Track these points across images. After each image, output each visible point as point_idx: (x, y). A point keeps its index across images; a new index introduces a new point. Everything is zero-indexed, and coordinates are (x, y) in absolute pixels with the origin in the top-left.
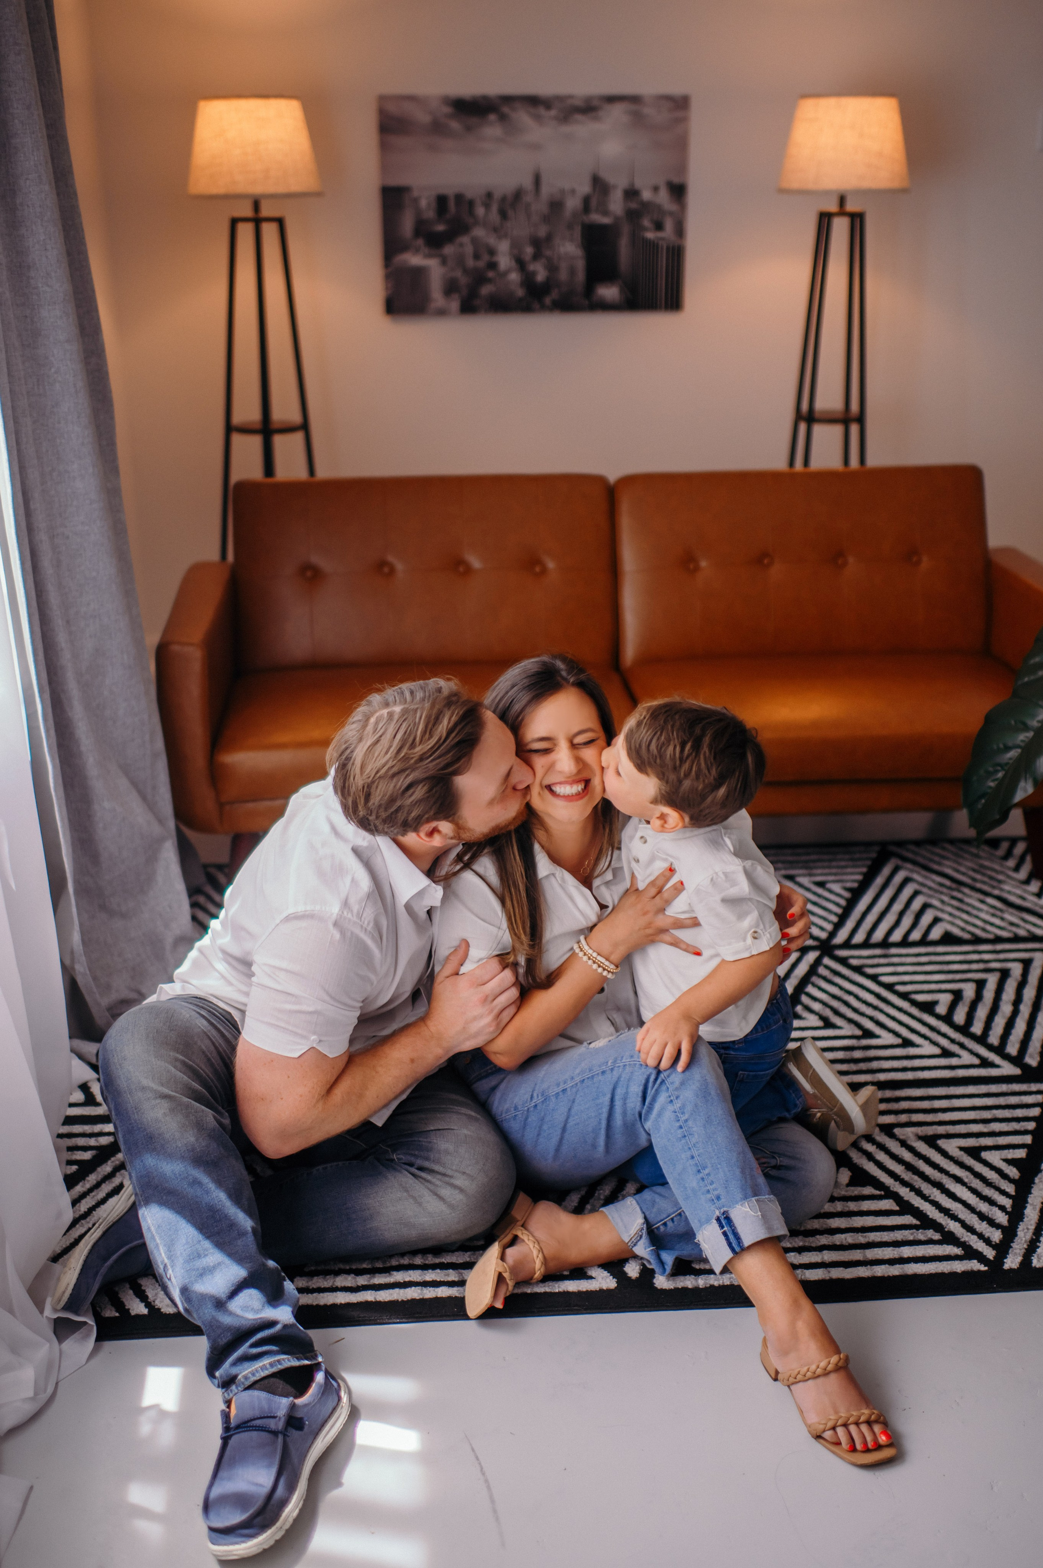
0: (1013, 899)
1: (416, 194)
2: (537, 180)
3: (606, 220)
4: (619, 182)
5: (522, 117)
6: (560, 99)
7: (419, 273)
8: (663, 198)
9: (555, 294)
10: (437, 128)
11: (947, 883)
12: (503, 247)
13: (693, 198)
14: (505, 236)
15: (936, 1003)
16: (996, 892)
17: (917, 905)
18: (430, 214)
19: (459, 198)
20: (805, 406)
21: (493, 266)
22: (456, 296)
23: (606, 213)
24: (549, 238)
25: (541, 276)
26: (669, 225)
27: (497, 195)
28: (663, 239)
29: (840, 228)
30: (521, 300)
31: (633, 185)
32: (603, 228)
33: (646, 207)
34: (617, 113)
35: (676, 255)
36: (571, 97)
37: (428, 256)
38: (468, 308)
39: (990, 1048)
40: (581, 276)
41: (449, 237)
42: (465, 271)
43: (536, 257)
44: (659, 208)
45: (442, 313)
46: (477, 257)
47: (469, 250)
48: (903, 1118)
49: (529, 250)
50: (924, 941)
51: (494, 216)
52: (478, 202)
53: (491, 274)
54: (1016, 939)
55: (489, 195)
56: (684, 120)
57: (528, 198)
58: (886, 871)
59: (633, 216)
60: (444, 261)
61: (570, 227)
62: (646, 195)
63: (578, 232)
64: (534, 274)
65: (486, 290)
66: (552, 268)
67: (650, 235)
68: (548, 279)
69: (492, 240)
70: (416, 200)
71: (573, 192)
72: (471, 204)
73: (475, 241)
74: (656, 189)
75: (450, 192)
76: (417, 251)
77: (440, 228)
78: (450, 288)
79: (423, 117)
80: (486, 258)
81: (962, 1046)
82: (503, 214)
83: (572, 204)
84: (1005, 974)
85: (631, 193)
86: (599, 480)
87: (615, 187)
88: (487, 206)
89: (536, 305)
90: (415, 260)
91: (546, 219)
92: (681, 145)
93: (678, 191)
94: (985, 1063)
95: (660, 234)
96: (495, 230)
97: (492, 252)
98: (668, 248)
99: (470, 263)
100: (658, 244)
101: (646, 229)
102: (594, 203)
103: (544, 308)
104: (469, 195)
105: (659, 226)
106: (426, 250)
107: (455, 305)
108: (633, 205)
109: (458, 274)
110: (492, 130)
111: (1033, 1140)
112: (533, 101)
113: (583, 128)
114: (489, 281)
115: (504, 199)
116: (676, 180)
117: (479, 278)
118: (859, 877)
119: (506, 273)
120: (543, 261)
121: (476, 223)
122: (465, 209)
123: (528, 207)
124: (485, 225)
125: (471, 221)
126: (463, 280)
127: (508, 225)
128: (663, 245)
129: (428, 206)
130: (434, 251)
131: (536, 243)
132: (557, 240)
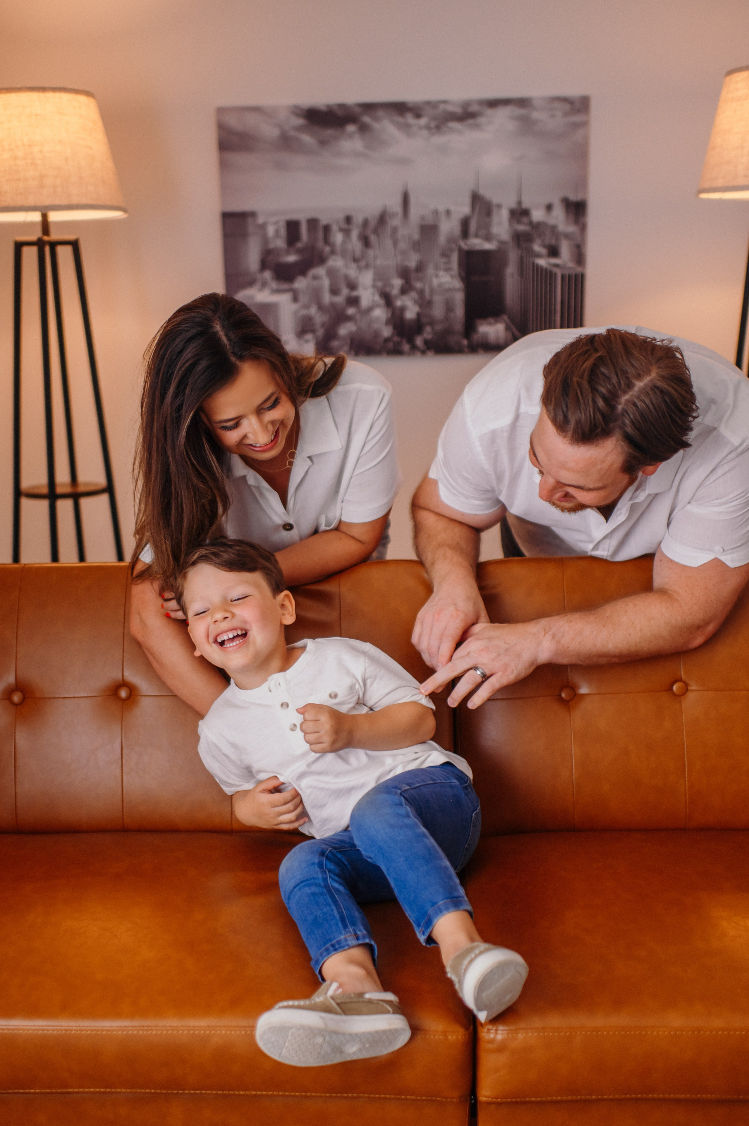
1: (260, 220)
2: (405, 201)
3: (488, 246)
7: (267, 311)
8: (559, 218)
9: (428, 333)
12: (366, 280)
13: (594, 216)
14: (367, 266)
18: (279, 243)
19: (313, 223)
21: (354, 301)
22: (309, 336)
23: (488, 238)
24: (420, 268)
25: (412, 312)
26: (565, 249)
27: (358, 219)
28: (560, 267)
30: (387, 340)
31: (520, 202)
32: (486, 254)
33: (538, 229)
35: (577, 285)
37: (278, 291)
38: (325, 350)
40: (459, 312)
41: (303, 268)
42: (321, 307)
43: (404, 291)
44: (553, 230)
46: (334, 291)
47: (326, 283)
49: (397, 283)
51: (355, 243)
52: (335, 228)
53: (351, 311)
55: (348, 219)
57: (396, 222)
59: (522, 239)
60: (296, 298)
61: (445, 255)
62: (538, 215)
63: (455, 259)
64: (403, 309)
65: (345, 330)
66: (424, 303)
67: (542, 262)
68: (419, 315)
69: (352, 272)
70: (263, 227)
71: (448, 213)
72: (327, 229)
73: (331, 273)
74: (549, 207)
75: (302, 217)
76: (264, 285)
77: (292, 258)
78: (303, 328)
80: (345, 291)
82: (365, 241)
83: (448, 228)
85: (519, 213)
87: (499, 206)
88: (347, 232)
90: (261, 295)
91: (416, 246)
93: (577, 209)
95: (554, 261)
96: (356, 260)
97: (352, 286)
98: (565, 278)
99: (327, 298)
100: (552, 274)
101: (538, 255)
102: (473, 225)
103: (414, 350)
104: (324, 219)
105: (554, 252)
106: (274, 285)
107: (309, 347)
108: (522, 228)
109: (313, 311)
114: (349, 318)
115: (366, 223)
116: (573, 197)
117: (338, 317)
119: (370, 309)
120: (414, 294)
121: (333, 252)
122: (320, 234)
123: (395, 230)
124: (344, 254)
125: (327, 249)
126: (319, 318)
127: (371, 252)
128: (559, 273)
129: (277, 231)
130: (285, 286)
131: (405, 274)
132: (430, 271)
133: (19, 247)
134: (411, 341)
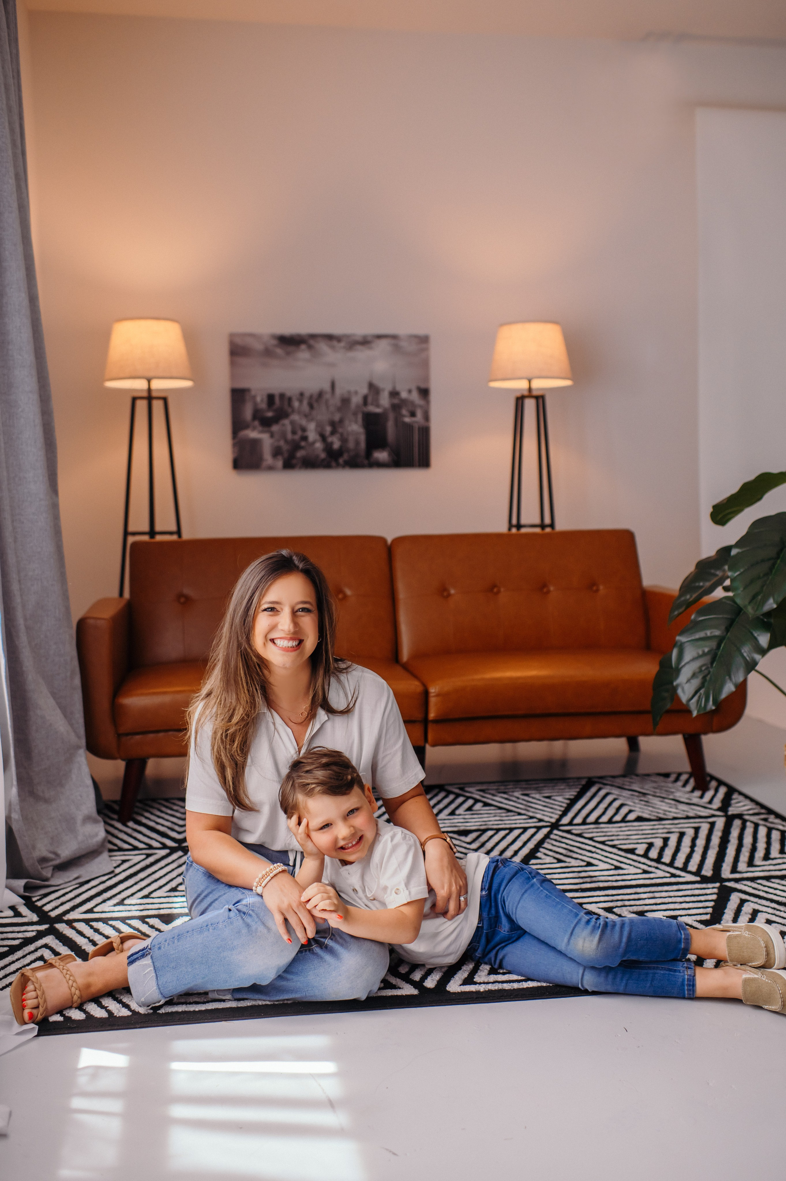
0: (682, 800)
1: (253, 393)
2: (333, 385)
3: (378, 410)
4: (386, 387)
5: (323, 346)
6: (347, 336)
7: (255, 443)
8: (415, 397)
9: (346, 457)
10: (268, 353)
11: (637, 794)
12: (312, 427)
13: (433, 396)
14: (312, 420)
15: (636, 849)
16: (671, 797)
17: (616, 804)
18: (264, 406)
19: (282, 396)
20: (514, 521)
21: (305, 438)
22: (280, 458)
23: (378, 406)
24: (341, 421)
25: (336, 445)
26: (419, 413)
27: (307, 394)
28: (417, 422)
29: (530, 405)
30: (323, 460)
31: (394, 388)
32: (377, 415)
33: (404, 402)
34: (383, 344)
35: (425, 432)
36: (354, 335)
37: (262, 432)
38: (288, 465)
39: (677, 868)
40: (363, 445)
41: (276, 420)
42: (286, 441)
43: (333, 433)
44: (412, 403)
45: (271, 468)
46: (294, 432)
47: (289, 428)
48: (619, 904)
49: (328, 429)
50: (623, 820)
51: (305, 407)
52: (294, 399)
53: (303, 444)
54: (688, 818)
55: (302, 394)
56: (426, 349)
57: (328, 396)
58: (593, 790)
59: (396, 408)
60: (272, 436)
61: (355, 414)
62: (404, 395)
63: (360, 417)
64: (332, 443)
65: (300, 454)
66: (344, 440)
67: (407, 420)
68: (341, 447)
69: (304, 422)
70: (254, 397)
71: (356, 392)
72: (290, 399)
73: (292, 423)
74: (410, 391)
75: (276, 392)
76: (254, 428)
77: (270, 414)
78: (277, 452)
79: (258, 346)
80: (300, 433)
81: (657, 868)
82: (311, 406)
83: (356, 400)
84: (682, 835)
85: (394, 394)
86: (382, 540)
87: (383, 390)
88: (301, 401)
89: (334, 464)
90: (253, 434)
91: (339, 409)
92: (425, 364)
93: (424, 393)
94: (673, 875)
95: (414, 419)
96: (306, 416)
97: (304, 430)
98: (419, 428)
99: (290, 436)
100: (412, 427)
101: (404, 416)
102: (370, 399)
103: (338, 466)
104: (288, 394)
105: (413, 414)
106: (260, 428)
107: (280, 463)
108: (396, 401)
109: (282, 443)
110: (303, 354)
111: (713, 911)
112: (329, 337)
113: (361, 354)
114: (302, 448)
115: (311, 397)
116: (423, 386)
117: (296, 447)
118: (575, 794)
119: (313, 443)
120: (338, 435)
121: (293, 411)
122: (286, 403)
123: (327, 402)
124: (299, 413)
125: (290, 410)
126: (285, 447)
127: (314, 413)
128: (416, 426)
129: (262, 401)
130: (266, 429)
131: (333, 424)
132: (347, 422)
133: (134, 400)
134: (336, 460)
